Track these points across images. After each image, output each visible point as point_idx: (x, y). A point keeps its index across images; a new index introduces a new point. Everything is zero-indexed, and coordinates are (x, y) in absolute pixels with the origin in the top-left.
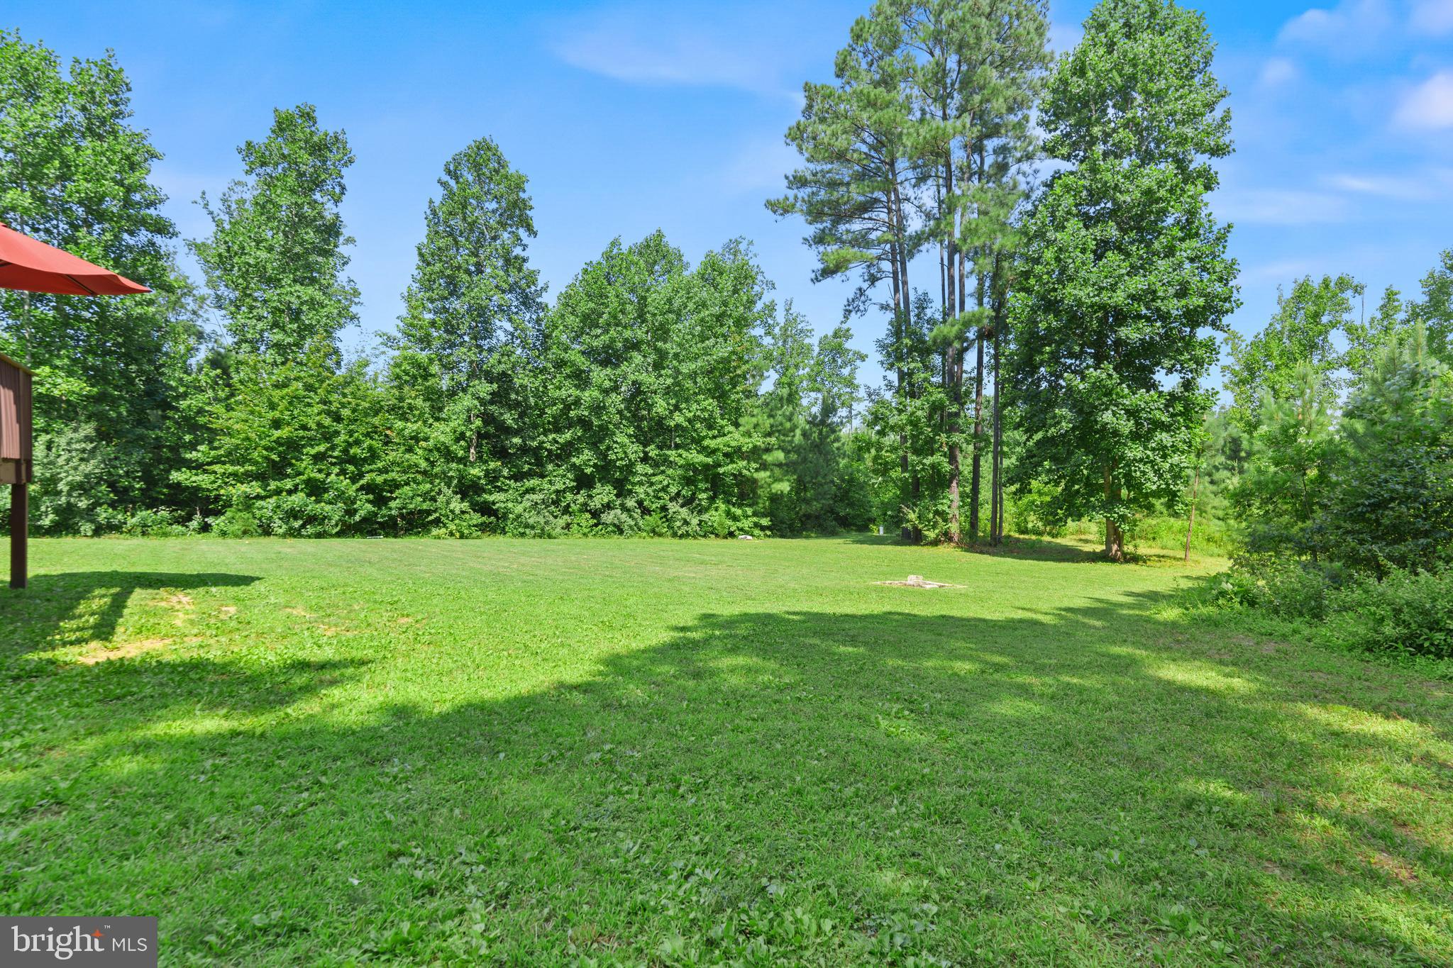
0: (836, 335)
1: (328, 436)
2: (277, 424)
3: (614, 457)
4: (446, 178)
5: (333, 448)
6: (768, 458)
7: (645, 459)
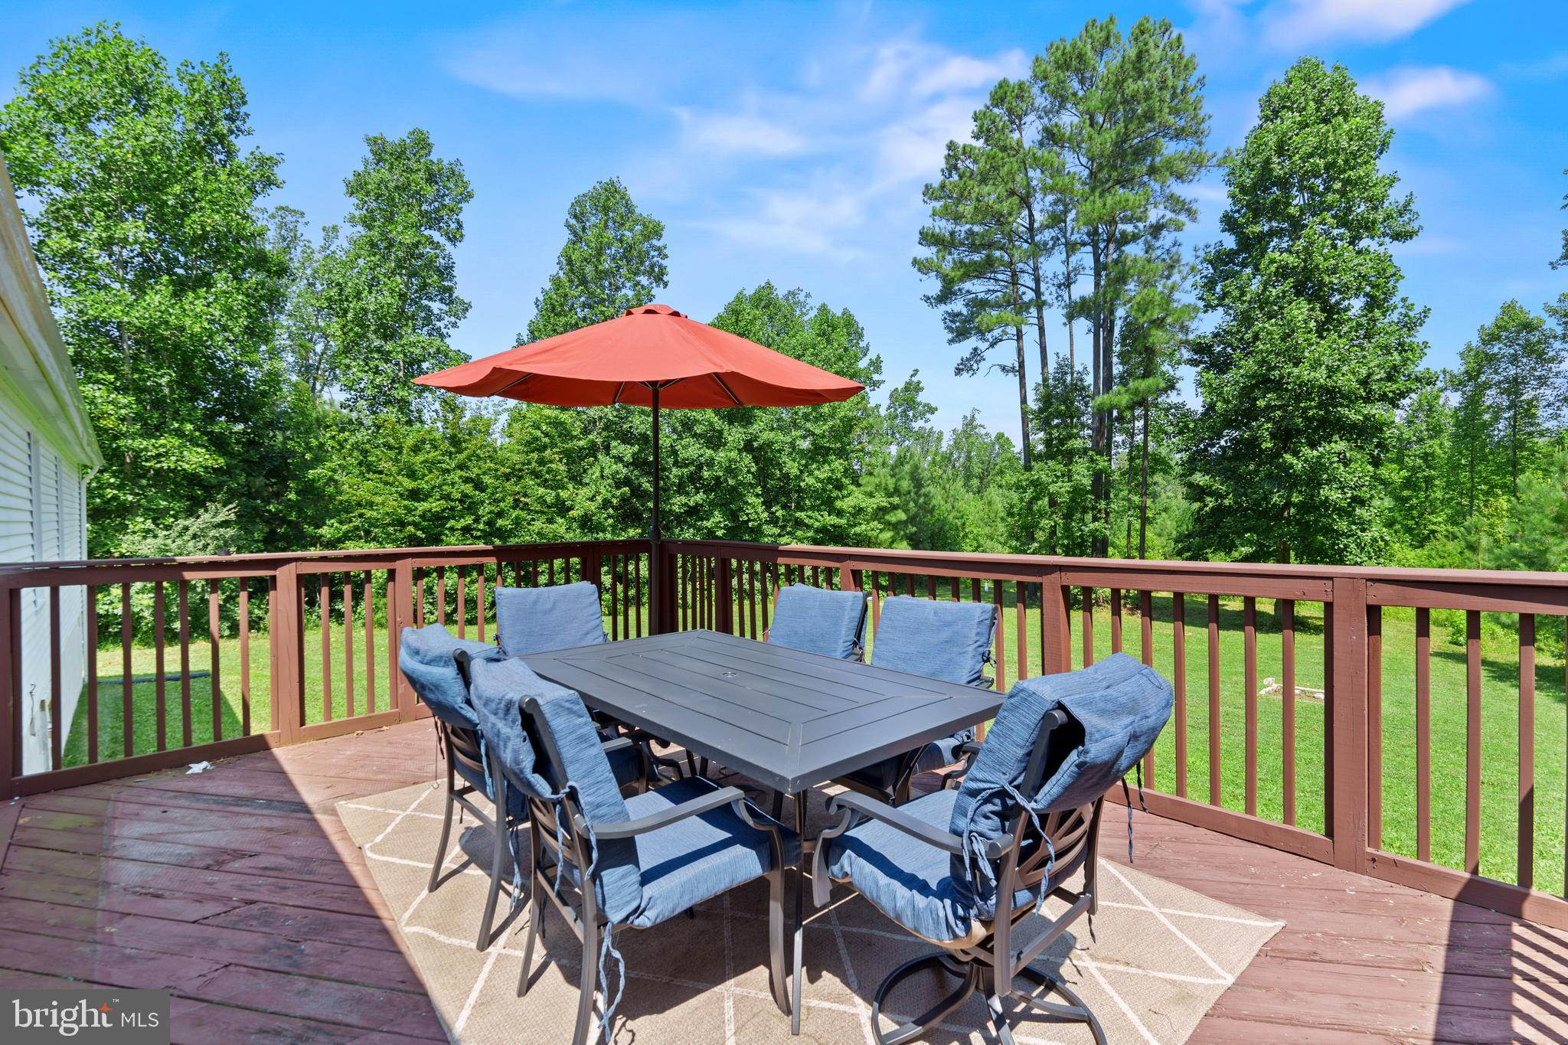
0: (907, 389)
1: (471, 507)
2: (415, 495)
3: (745, 518)
4: (573, 222)
5: (477, 521)
6: (892, 518)
7: (773, 521)
